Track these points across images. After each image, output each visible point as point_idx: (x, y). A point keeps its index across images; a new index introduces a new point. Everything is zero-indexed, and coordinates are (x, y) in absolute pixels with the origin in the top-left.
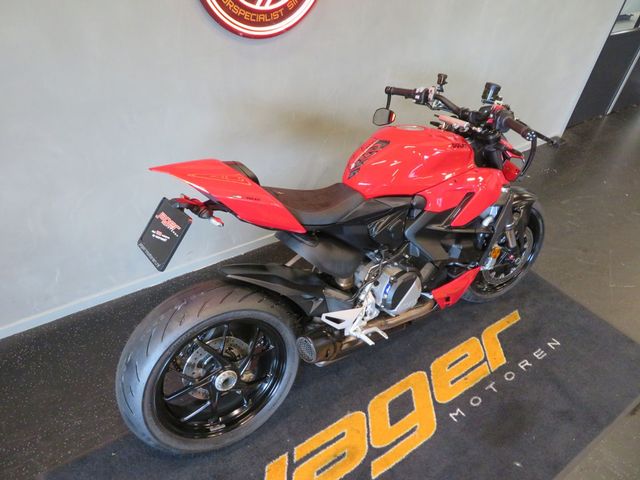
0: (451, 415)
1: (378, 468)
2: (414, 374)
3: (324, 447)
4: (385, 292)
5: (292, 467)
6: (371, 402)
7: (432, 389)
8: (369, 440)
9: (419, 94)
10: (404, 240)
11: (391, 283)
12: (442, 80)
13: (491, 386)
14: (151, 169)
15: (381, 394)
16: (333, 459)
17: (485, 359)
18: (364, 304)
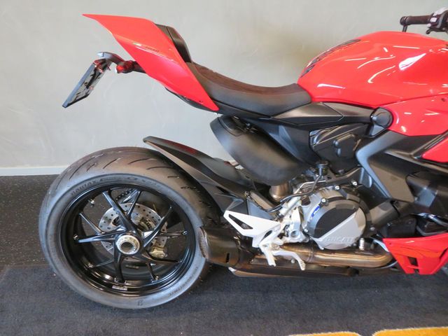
4: (313, 215)
10: (355, 163)
11: (321, 205)
14: (84, 15)
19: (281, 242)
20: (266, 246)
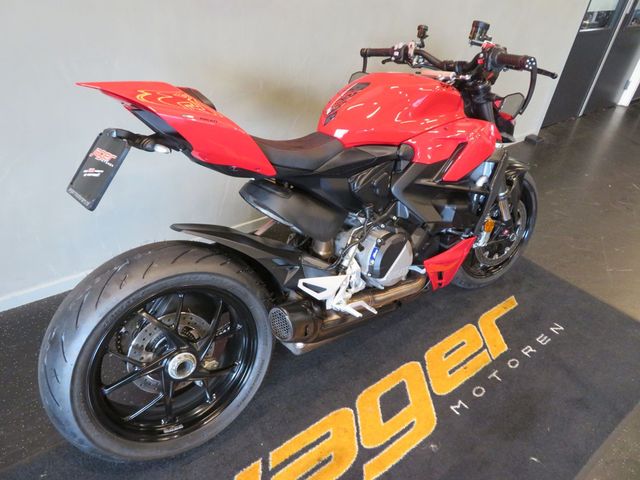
0: (452, 408)
1: (372, 472)
2: (406, 364)
3: (305, 450)
4: (372, 258)
5: (267, 475)
6: (360, 397)
7: (428, 380)
8: (359, 440)
9: (398, 50)
10: (391, 199)
11: (378, 246)
12: (422, 33)
13: (494, 375)
14: (78, 84)
15: (370, 388)
16: (317, 463)
17: (485, 347)
18: (348, 271)
19: (349, 295)
20: (339, 304)
